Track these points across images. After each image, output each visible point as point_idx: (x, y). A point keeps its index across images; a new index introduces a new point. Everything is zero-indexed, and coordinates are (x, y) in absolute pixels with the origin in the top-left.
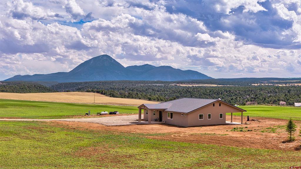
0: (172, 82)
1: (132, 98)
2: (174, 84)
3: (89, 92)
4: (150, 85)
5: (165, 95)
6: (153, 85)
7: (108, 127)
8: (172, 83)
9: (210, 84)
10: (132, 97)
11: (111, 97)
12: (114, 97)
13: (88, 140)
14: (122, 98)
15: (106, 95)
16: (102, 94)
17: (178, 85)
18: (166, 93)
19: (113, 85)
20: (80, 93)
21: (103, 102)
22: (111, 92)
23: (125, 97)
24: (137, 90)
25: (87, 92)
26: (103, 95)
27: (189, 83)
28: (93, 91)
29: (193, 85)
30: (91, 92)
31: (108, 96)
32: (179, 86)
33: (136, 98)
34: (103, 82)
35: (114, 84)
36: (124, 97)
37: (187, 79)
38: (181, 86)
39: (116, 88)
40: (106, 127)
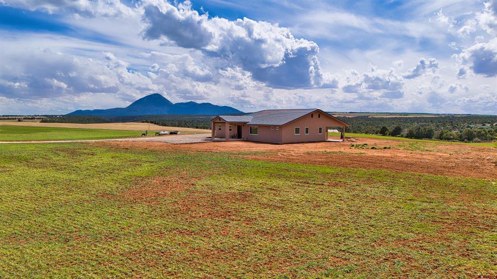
4: (194, 117)
6: (197, 118)
7: (176, 146)
11: (163, 126)
12: (166, 126)
13: (148, 164)
16: (155, 124)
24: (184, 121)
28: (147, 122)
39: (167, 120)
40: (173, 146)
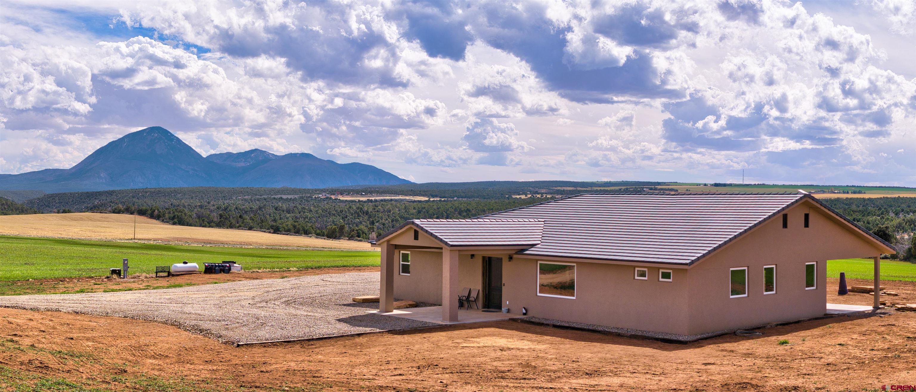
0: (318, 190)
1: (231, 227)
2: (324, 194)
3: (119, 212)
4: (266, 197)
5: (307, 220)
6: (274, 198)
8: (319, 194)
9: (410, 195)
10: (231, 224)
11: (174, 224)
12: (183, 224)
14: (203, 227)
15: (163, 221)
16: (152, 216)
17: (333, 197)
18: (309, 215)
19: (178, 199)
20: (98, 215)
21: (159, 237)
22: (176, 213)
23: (212, 224)
24: (236, 208)
25: (114, 212)
26: (154, 221)
27: (358, 192)
28: (128, 211)
29: (370, 198)
30: (123, 212)
31: (167, 222)
32: (335, 199)
33: (240, 226)
34: (153, 190)
35: (179, 196)
36: (208, 225)
37: (350, 185)
38: (342, 198)
39: (186, 204)
